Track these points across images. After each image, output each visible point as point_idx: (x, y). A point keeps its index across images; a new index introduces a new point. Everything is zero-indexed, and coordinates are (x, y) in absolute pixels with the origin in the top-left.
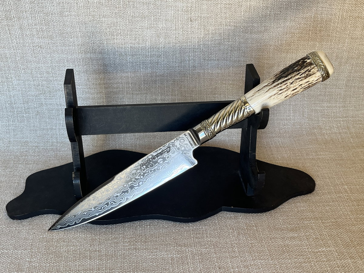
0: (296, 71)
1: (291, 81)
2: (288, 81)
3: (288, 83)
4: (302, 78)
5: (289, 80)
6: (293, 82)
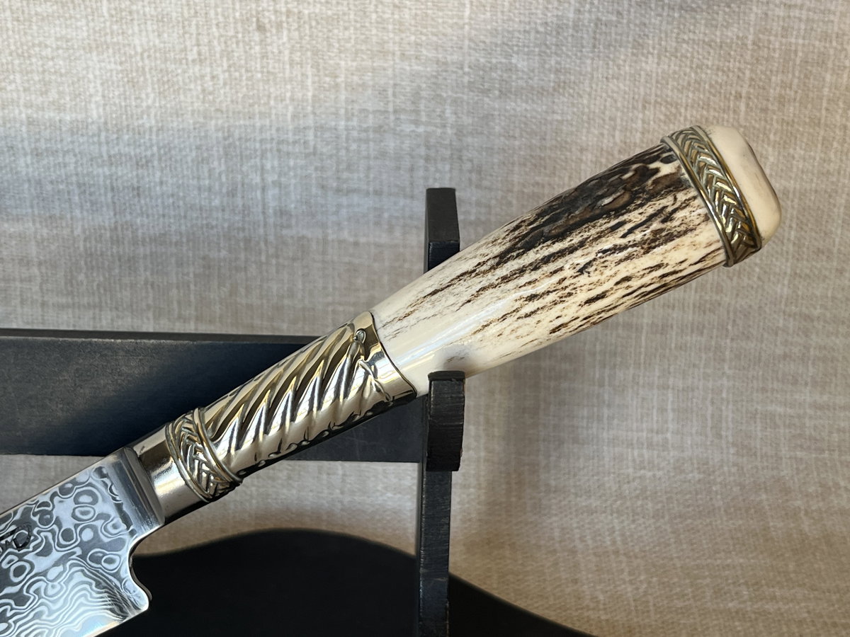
0: (607, 213)
1: (579, 258)
2: (567, 258)
3: (567, 266)
4: (630, 250)
5: (571, 252)
6: (589, 264)
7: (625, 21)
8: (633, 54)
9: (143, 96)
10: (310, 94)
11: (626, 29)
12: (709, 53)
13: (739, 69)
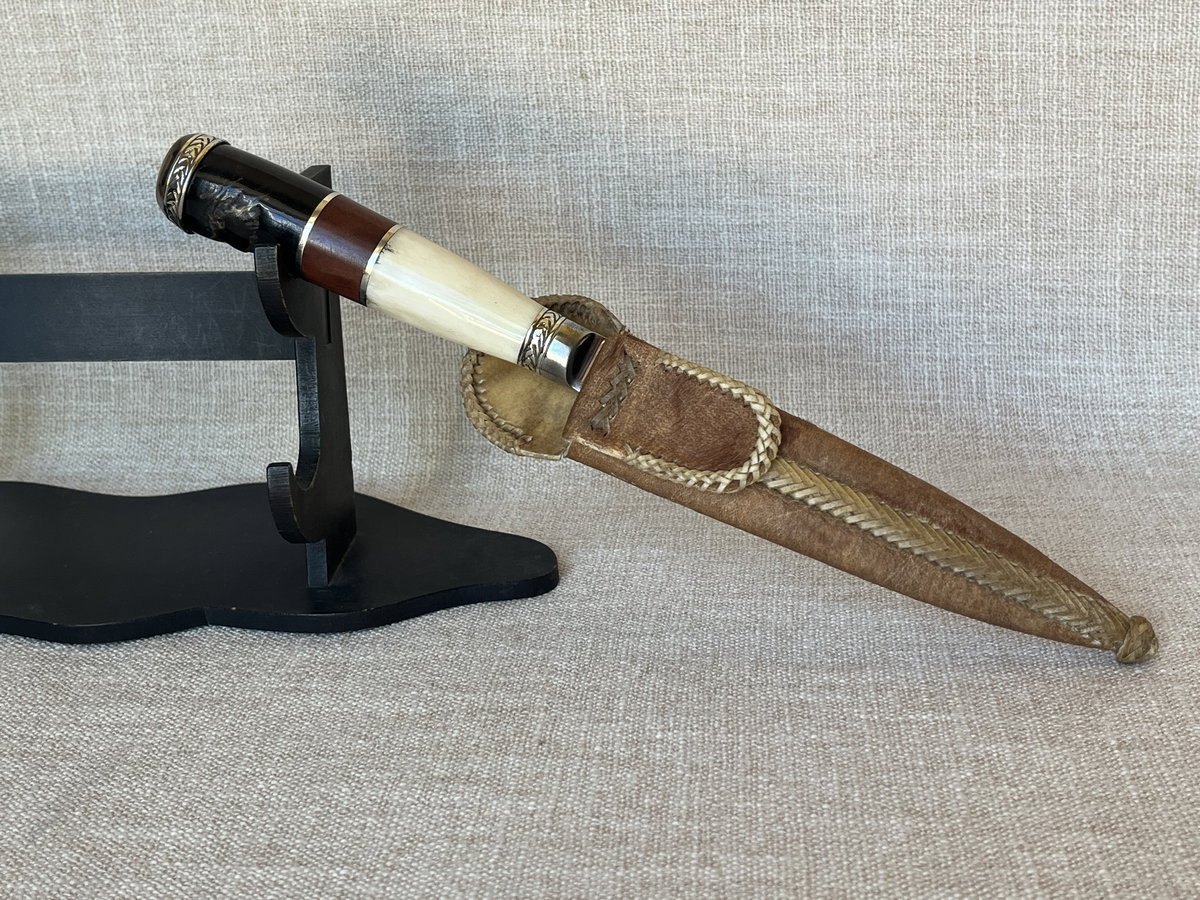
7: (869, 48)
8: (878, 75)
9: (496, 138)
10: (623, 127)
11: (870, 55)
12: (940, 69)
13: (967, 80)
